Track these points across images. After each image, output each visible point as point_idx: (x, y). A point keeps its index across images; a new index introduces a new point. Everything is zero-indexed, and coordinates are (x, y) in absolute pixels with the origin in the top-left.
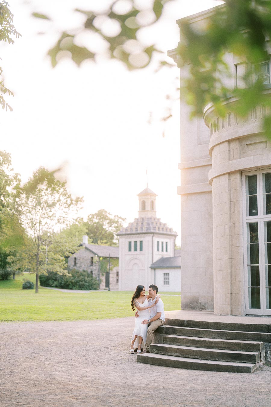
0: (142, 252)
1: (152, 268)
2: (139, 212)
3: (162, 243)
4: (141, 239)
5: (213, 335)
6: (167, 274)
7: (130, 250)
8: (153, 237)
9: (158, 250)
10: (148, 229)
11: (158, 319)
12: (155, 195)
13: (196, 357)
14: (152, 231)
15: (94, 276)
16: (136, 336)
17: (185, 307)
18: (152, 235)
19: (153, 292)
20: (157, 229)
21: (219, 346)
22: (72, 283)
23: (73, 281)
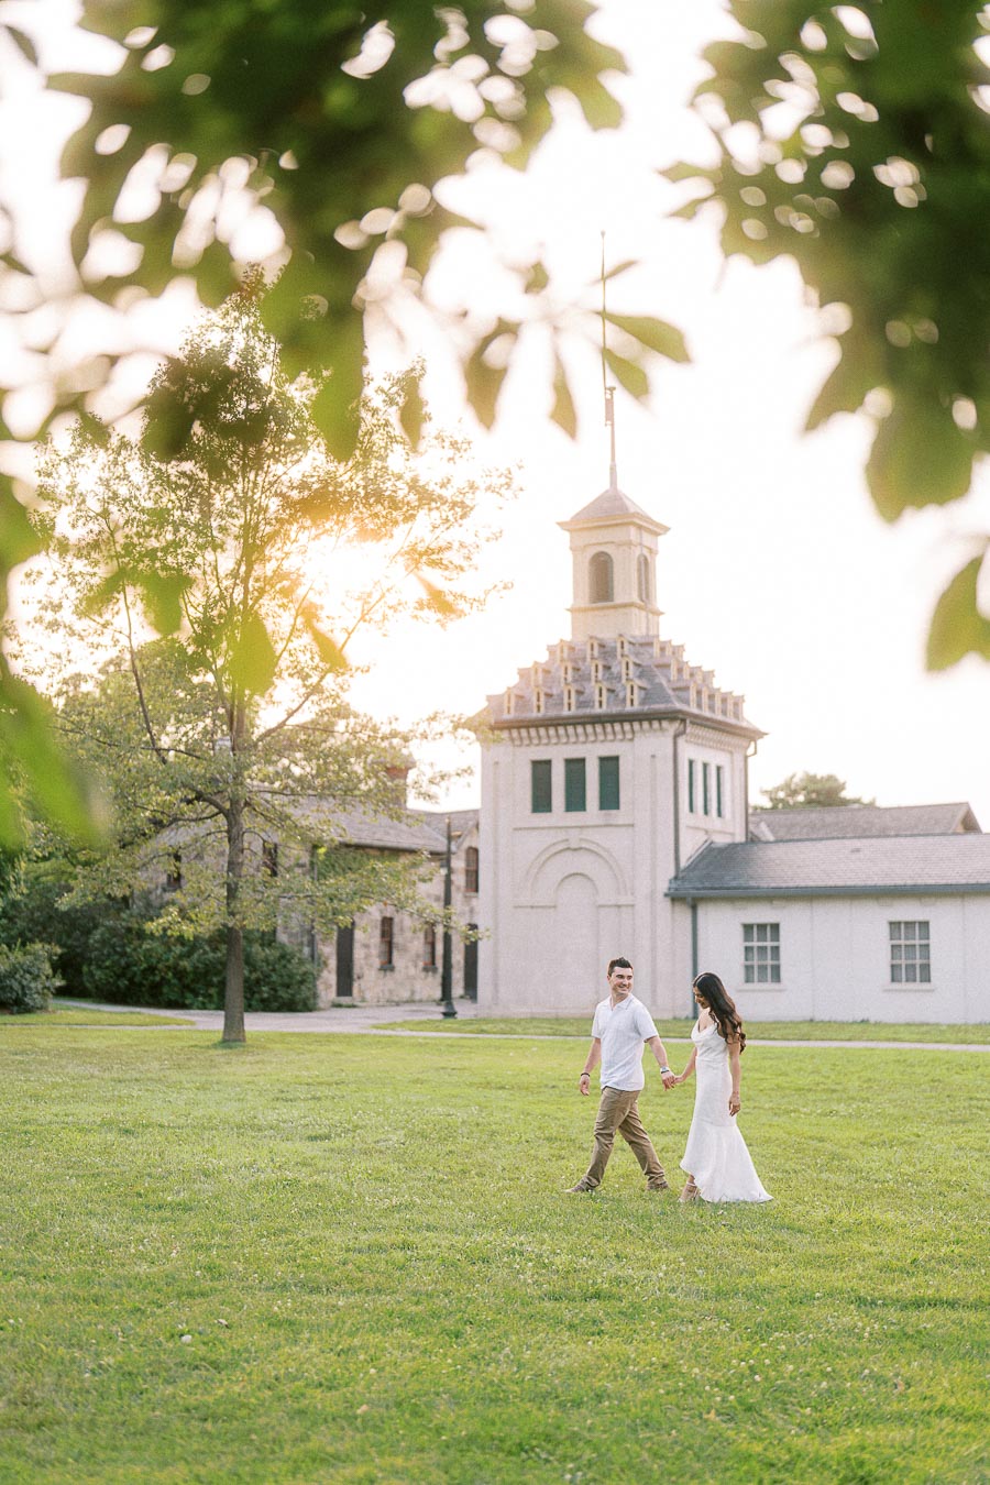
0: (618, 816)
1: (675, 898)
2: (572, 610)
3: (705, 766)
4: (607, 750)
6: (762, 927)
7: (541, 802)
8: (676, 737)
9: (693, 806)
10: (648, 696)
12: (658, 530)
14: (677, 705)
15: (284, 940)
18: (676, 725)
20: (693, 695)
22: (180, 974)
23: (185, 963)
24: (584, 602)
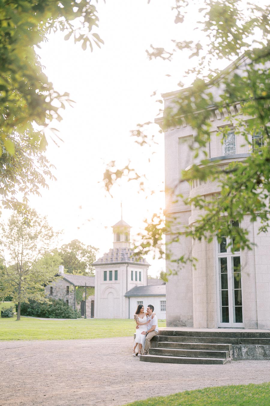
0: (117, 282)
1: (126, 296)
2: (114, 243)
3: (136, 272)
4: (116, 269)
5: (195, 340)
6: (140, 302)
7: (105, 279)
8: (127, 267)
9: (132, 279)
10: (122, 259)
11: (154, 330)
12: (130, 227)
13: (184, 355)
14: (127, 261)
15: (69, 304)
16: (137, 344)
17: (170, 325)
18: (127, 264)
19: (150, 311)
20: (131, 259)
21: (200, 347)
22: (49, 311)
23: (50, 310)
24: (115, 241)
